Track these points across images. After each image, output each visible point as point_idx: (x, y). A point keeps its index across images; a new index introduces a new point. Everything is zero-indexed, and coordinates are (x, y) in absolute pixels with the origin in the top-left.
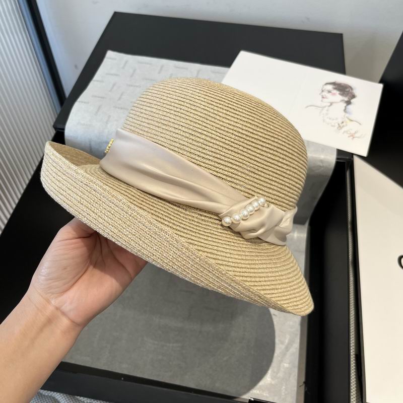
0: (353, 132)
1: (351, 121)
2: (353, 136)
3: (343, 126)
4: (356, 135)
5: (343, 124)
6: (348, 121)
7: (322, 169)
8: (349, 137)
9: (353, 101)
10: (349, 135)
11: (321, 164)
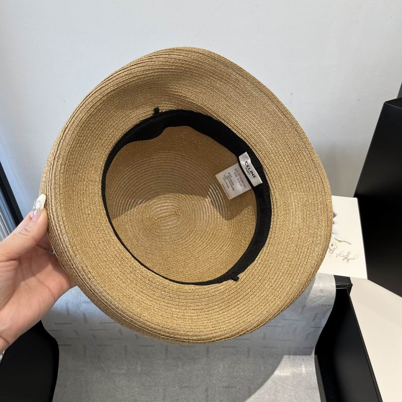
0: (345, 254)
1: (340, 241)
2: (346, 258)
3: (334, 249)
4: (350, 257)
5: (333, 246)
6: (337, 243)
7: (324, 298)
8: (343, 260)
9: (334, 219)
10: (343, 258)
11: (322, 294)
